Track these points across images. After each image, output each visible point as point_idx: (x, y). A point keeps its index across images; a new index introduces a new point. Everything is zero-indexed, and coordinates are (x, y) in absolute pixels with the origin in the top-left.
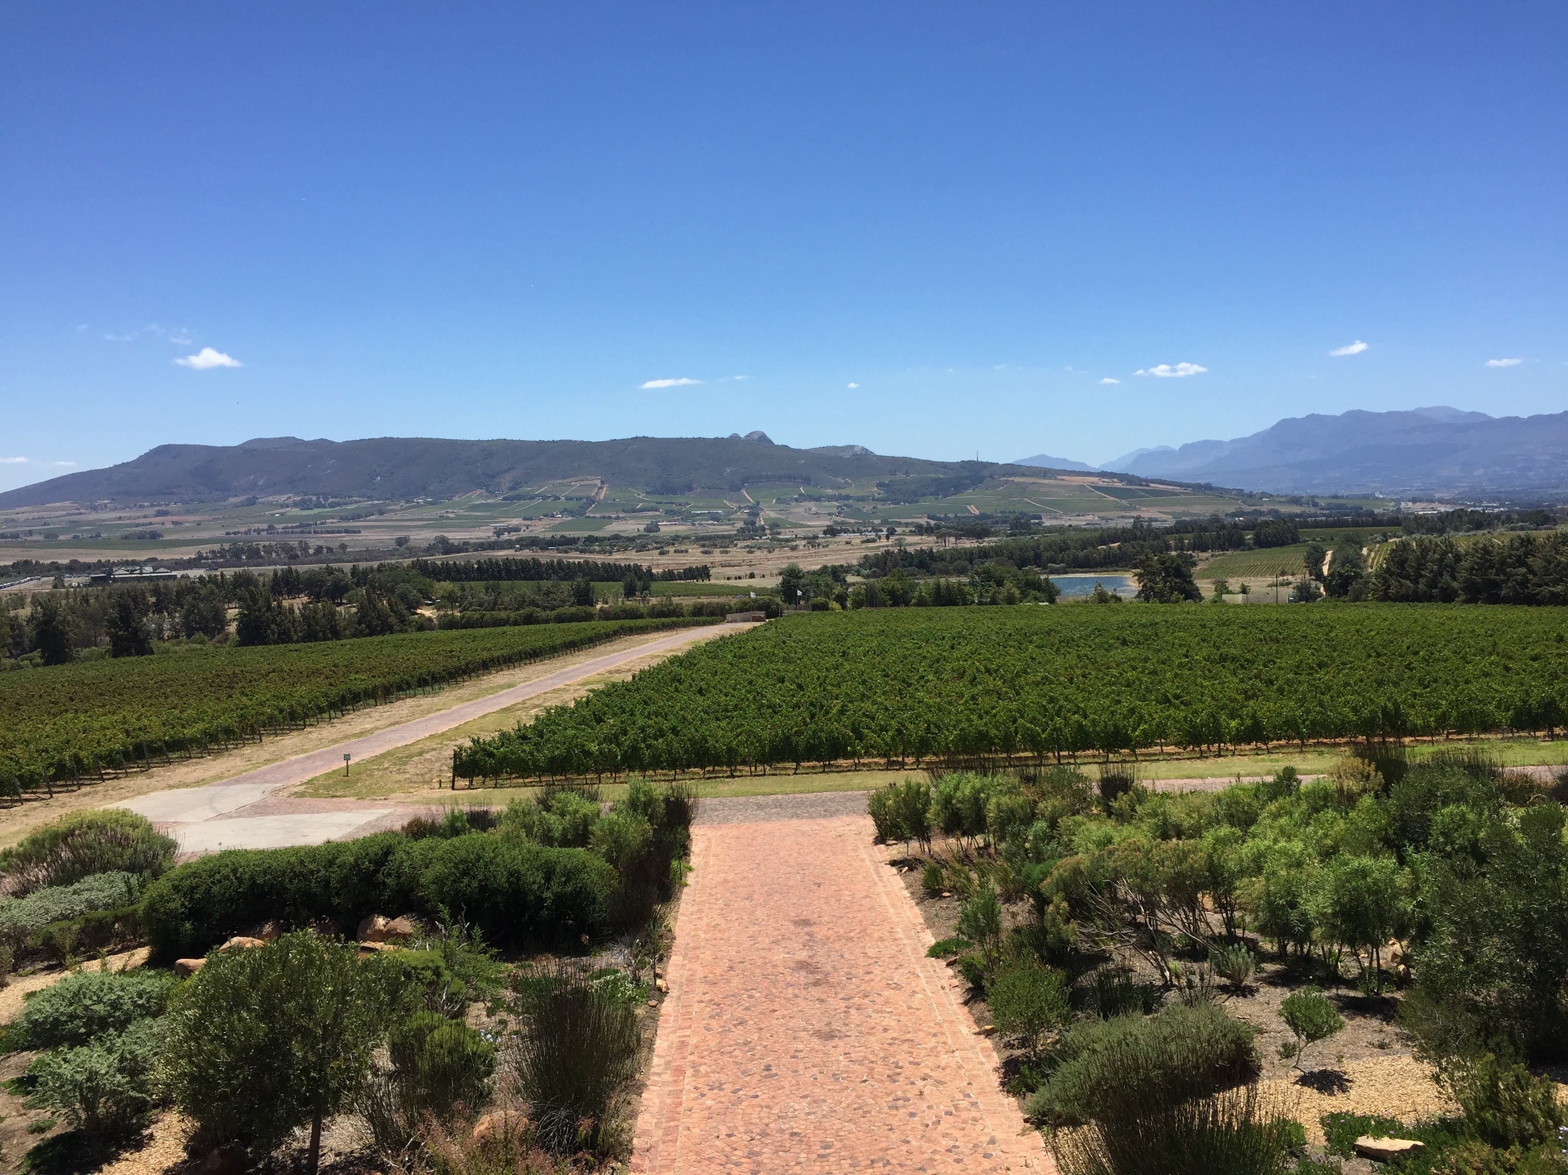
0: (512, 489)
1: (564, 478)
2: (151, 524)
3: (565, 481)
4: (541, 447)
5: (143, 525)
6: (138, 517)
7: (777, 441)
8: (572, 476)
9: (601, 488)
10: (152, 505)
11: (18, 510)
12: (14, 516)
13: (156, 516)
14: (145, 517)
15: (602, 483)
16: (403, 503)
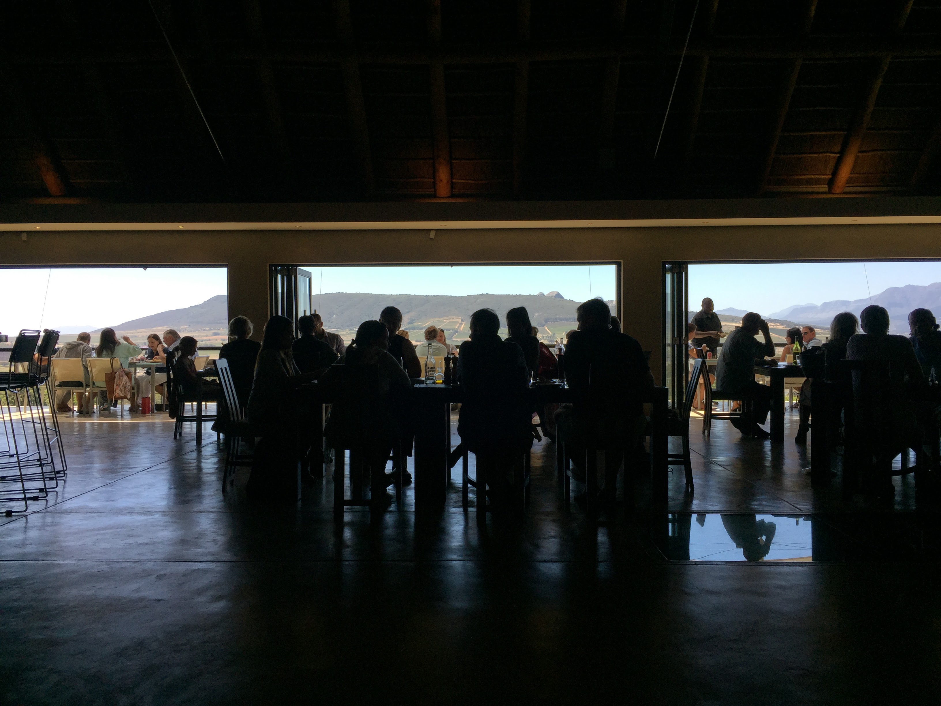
0: (409, 323)
1: (439, 317)
2: (210, 340)
3: (440, 319)
4: (427, 298)
5: (206, 340)
6: (203, 336)
7: (567, 297)
8: (444, 316)
9: (461, 324)
10: (211, 329)
11: (138, 330)
12: (135, 334)
13: (212, 336)
14: (207, 336)
15: (462, 320)
16: (347, 330)
